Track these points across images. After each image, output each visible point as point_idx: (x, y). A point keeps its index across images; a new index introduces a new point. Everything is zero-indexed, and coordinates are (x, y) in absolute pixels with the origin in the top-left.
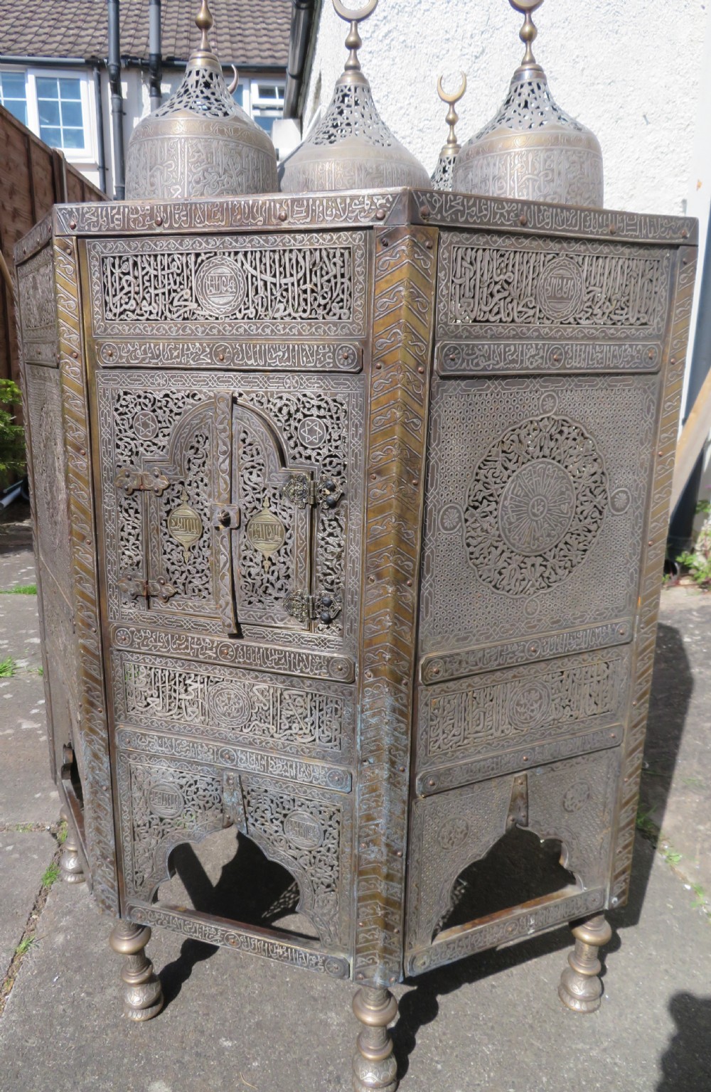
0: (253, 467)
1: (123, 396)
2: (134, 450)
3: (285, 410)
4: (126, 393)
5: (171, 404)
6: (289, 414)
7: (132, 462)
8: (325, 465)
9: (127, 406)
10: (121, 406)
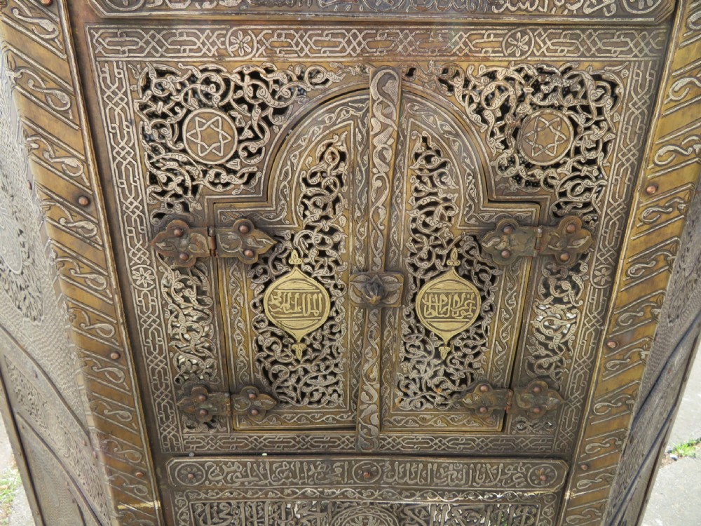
0: (435, 204)
1: (154, 80)
2: (189, 183)
3: (497, 103)
4: (161, 74)
5: (263, 93)
6: (505, 108)
7: (185, 207)
8: (563, 194)
9: (166, 100)
10: (155, 99)
